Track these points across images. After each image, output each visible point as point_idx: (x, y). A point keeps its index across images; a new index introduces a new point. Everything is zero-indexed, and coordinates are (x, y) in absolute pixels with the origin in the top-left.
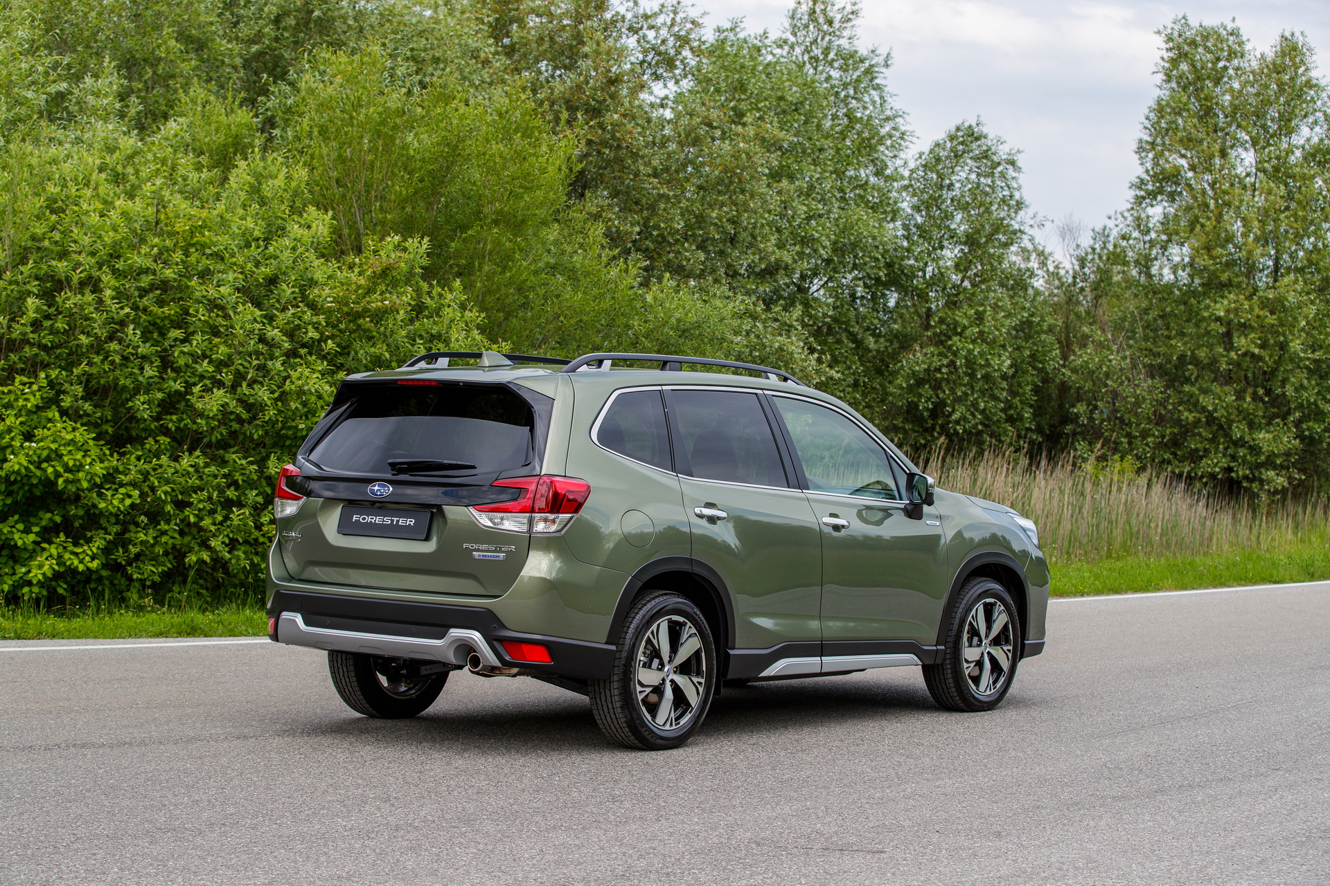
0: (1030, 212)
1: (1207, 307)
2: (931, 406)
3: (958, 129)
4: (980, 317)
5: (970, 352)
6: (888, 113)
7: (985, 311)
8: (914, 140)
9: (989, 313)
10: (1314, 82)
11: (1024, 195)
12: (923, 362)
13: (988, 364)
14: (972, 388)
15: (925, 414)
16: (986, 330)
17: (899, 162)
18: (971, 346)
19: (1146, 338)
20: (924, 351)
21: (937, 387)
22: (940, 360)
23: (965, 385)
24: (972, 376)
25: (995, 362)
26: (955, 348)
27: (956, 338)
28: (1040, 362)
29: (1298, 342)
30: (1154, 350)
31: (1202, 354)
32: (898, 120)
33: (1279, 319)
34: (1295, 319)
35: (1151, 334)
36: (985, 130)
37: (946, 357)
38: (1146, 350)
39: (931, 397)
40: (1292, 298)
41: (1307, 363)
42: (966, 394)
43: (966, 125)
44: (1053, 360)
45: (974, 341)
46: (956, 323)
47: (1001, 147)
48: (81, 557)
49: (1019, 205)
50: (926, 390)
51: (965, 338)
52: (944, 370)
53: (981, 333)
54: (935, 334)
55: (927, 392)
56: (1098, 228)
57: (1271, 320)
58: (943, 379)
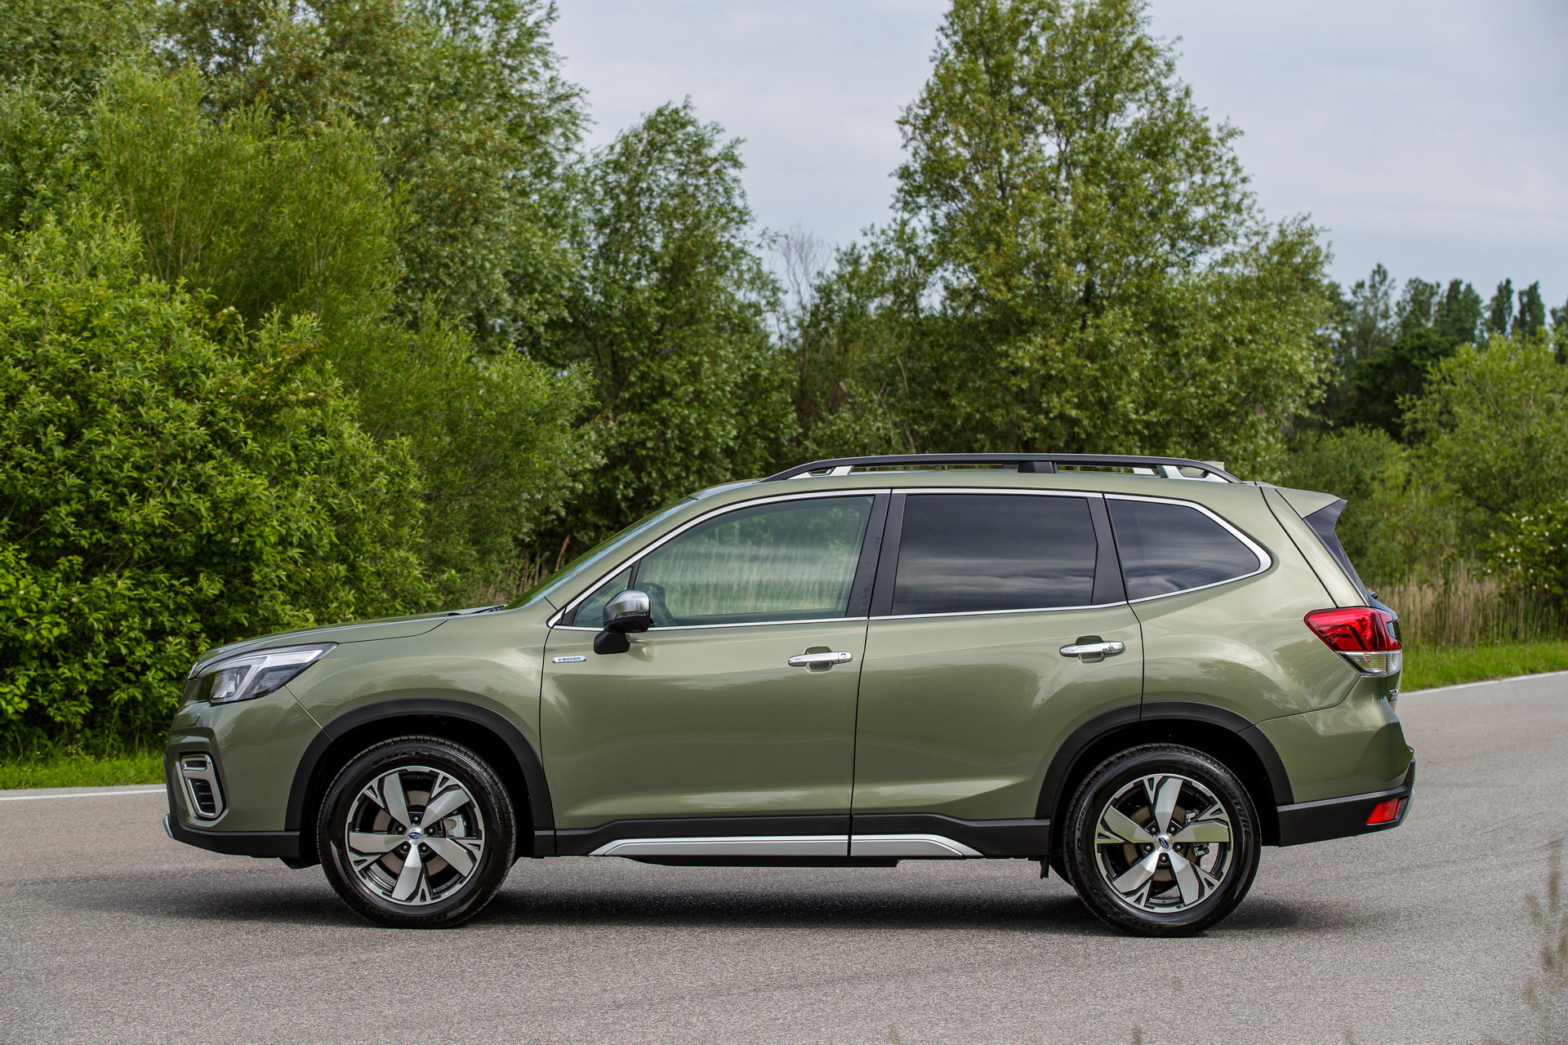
0: (758, 227)
1: (1006, 355)
2: (631, 495)
3: (660, 112)
4: (694, 373)
5: (685, 419)
6: (560, 90)
7: (700, 363)
8: (590, 126)
9: (707, 365)
10: (1148, 43)
11: (748, 203)
12: (620, 434)
13: (708, 436)
14: (687, 469)
15: (623, 505)
16: (705, 389)
17: (572, 158)
18: (687, 412)
19: (913, 396)
20: (619, 418)
21: (638, 468)
22: (643, 431)
23: (676, 465)
24: (686, 451)
25: (717, 431)
26: (664, 415)
27: (665, 401)
28: (772, 430)
29: (1128, 399)
30: (926, 411)
31: (998, 417)
32: (574, 100)
33: (1102, 369)
34: (1123, 368)
35: (919, 389)
36: (693, 114)
37: (652, 427)
38: (913, 411)
39: (632, 482)
40: (1118, 340)
41: (1139, 427)
42: (678, 477)
43: (671, 107)
44: (788, 427)
45: (689, 405)
46: (663, 381)
47: (717, 137)
48: (9, 697)
49: (742, 217)
50: (625, 473)
51: (677, 400)
52: (650, 445)
53: (698, 395)
54: (635, 394)
55: (625, 475)
56: (845, 247)
57: (1091, 369)
58: (648, 456)
